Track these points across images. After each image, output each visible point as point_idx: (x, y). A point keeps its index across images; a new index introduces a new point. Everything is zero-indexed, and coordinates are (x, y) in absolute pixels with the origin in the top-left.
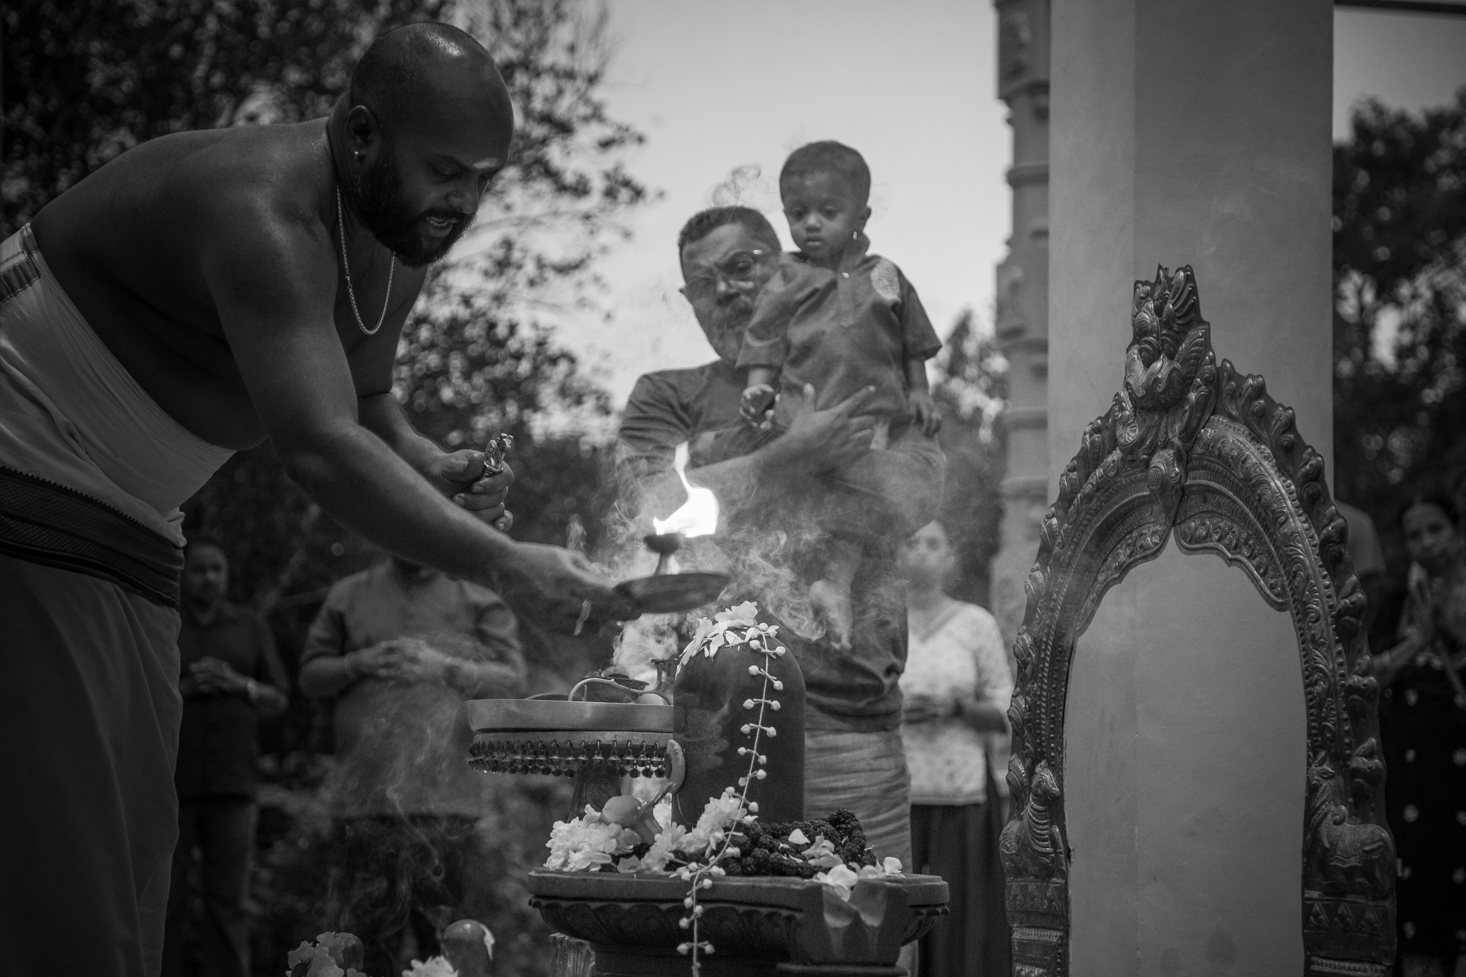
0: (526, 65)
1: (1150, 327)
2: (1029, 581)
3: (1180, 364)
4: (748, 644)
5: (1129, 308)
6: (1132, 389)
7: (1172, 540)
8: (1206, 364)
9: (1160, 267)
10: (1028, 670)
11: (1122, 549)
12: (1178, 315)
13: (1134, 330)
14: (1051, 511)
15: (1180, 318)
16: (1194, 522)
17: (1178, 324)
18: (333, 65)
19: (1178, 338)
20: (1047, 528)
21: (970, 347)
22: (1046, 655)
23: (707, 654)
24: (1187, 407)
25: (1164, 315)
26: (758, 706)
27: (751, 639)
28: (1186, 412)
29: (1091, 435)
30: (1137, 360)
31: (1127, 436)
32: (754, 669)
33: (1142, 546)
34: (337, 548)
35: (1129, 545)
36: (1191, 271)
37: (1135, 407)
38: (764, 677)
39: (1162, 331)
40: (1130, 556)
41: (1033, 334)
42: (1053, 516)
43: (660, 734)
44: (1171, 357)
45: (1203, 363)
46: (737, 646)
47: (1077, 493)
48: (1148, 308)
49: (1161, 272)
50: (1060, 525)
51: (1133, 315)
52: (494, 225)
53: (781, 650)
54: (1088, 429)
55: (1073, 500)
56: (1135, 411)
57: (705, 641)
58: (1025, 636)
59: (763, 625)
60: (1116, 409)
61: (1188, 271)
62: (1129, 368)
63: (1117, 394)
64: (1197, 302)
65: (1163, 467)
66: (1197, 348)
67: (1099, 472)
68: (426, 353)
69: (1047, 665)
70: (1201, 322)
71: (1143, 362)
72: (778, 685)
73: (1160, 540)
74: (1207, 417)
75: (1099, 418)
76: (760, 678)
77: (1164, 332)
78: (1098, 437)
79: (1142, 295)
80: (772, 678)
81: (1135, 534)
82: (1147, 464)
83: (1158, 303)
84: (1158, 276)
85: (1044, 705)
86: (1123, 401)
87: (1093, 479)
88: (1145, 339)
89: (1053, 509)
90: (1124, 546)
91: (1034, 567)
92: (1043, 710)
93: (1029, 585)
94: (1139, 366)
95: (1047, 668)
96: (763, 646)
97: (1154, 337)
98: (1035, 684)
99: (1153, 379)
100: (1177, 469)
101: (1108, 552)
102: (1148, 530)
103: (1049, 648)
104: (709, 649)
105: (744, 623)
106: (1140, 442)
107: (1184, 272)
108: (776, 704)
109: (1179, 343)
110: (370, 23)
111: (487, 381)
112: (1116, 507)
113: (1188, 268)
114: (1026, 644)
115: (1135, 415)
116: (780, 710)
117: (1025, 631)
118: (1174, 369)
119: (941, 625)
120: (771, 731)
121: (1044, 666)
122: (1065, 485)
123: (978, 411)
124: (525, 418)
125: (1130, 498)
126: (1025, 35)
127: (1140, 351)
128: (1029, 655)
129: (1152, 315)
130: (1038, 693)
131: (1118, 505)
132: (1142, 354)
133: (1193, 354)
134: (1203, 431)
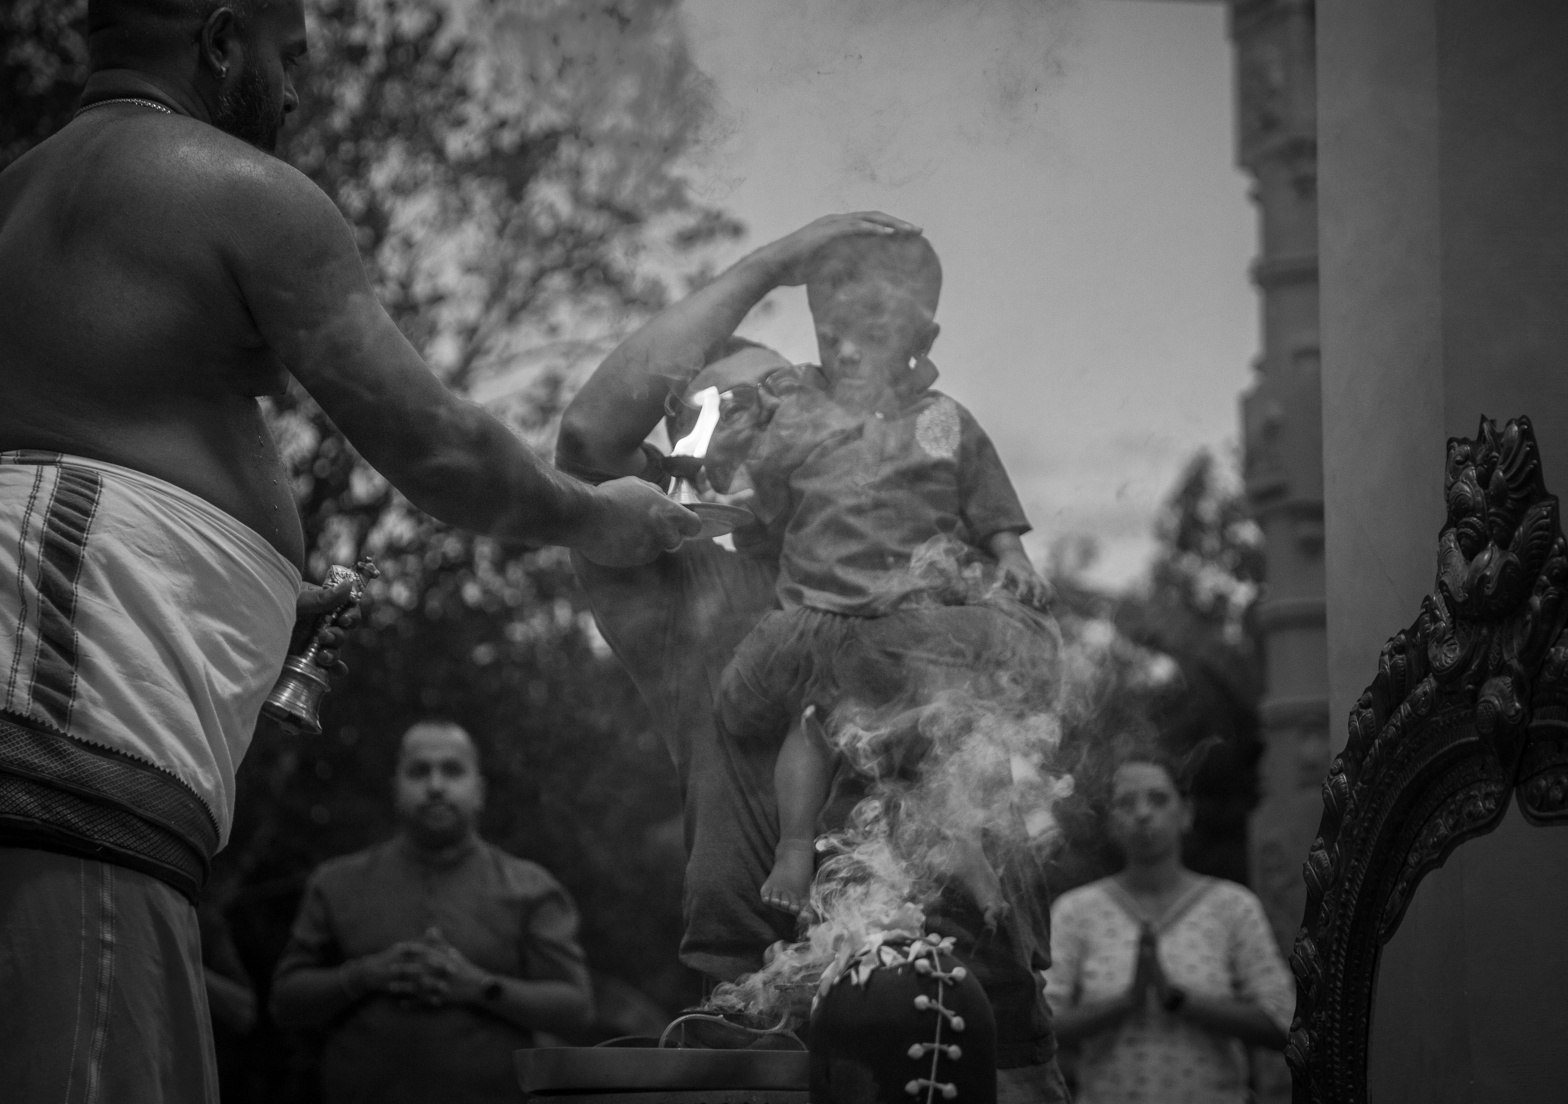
0: (574, 131)
1: (1471, 503)
2: (1308, 863)
3: (1517, 555)
4: (912, 964)
5: (1439, 474)
6: (1448, 591)
7: (1514, 804)
8: (1554, 556)
9: (1483, 419)
10: (1313, 992)
11: (1441, 818)
12: (1511, 486)
13: (1449, 507)
14: (1338, 765)
15: (1515, 490)
16: (1546, 779)
17: (1512, 499)
18: (305, 139)
19: (1514, 518)
20: (1332, 787)
21: (1208, 509)
22: (1337, 970)
23: (855, 979)
24: (1529, 617)
25: (1491, 487)
26: (929, 1054)
27: (917, 958)
28: (1527, 623)
29: (1392, 656)
30: (1454, 550)
31: (1443, 657)
32: (922, 1000)
33: (1470, 814)
34: (320, 813)
35: (1451, 812)
36: (1529, 424)
37: (1454, 616)
38: (936, 1012)
39: (1489, 509)
40: (1453, 828)
41: (1300, 494)
42: (1340, 771)
43: (789, 1093)
44: (1503, 545)
45: (1551, 554)
46: (896, 968)
47: (1374, 739)
48: (1468, 477)
49: (1486, 426)
50: (1352, 783)
51: (1446, 486)
52: (532, 354)
53: (959, 972)
54: (1387, 647)
55: (1368, 748)
56: (1453, 622)
57: (852, 962)
58: (1305, 943)
59: (934, 938)
60: (1427, 618)
61: (1525, 424)
62: (1443, 559)
63: (1428, 598)
64: (1537, 470)
65: (1497, 702)
66: (1540, 533)
67: (1405, 708)
68: (441, 535)
69: (1339, 984)
70: (1545, 496)
71: (1464, 553)
72: (957, 1022)
73: (1496, 806)
74: (1559, 630)
75: (1403, 632)
76: (930, 1013)
77: (1492, 510)
78: (1402, 659)
79: (1459, 458)
80: (949, 1013)
81: (1459, 797)
82: (1474, 696)
83: (1482, 469)
84: (1481, 431)
85: (1337, 1042)
86: (1436, 608)
87: (1396, 720)
88: (1465, 520)
89: (1340, 761)
90: (1444, 814)
91: (1316, 844)
92: (1336, 1050)
93: (1310, 871)
94: (1457, 558)
95: (1339, 989)
96: (934, 967)
97: (1478, 518)
98: (1323, 1013)
99: (1478, 576)
100: (1517, 705)
101: (1422, 823)
102: (1479, 791)
103: (1342, 960)
104: (857, 972)
105: (906, 934)
106: (1463, 665)
107: (1519, 426)
108: (954, 1050)
109: (1515, 527)
110: (357, 79)
111: (528, 574)
112: (1431, 758)
113: (1524, 420)
114: (1307, 955)
115: (1454, 628)
116: (961, 1060)
117: (1306, 936)
118: (1508, 563)
119: (1180, 914)
120: (949, 1089)
121: (1336, 986)
122: (1356, 727)
123: (1221, 600)
124: (582, 624)
125: (1451, 745)
126: (1276, 76)
127: (1459, 538)
128: (1313, 970)
129: (1474, 486)
130: (1329, 1025)
131: (1435, 756)
132: (1462, 543)
133: (1536, 541)
134: (1553, 650)
